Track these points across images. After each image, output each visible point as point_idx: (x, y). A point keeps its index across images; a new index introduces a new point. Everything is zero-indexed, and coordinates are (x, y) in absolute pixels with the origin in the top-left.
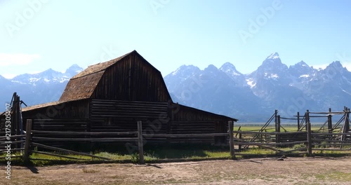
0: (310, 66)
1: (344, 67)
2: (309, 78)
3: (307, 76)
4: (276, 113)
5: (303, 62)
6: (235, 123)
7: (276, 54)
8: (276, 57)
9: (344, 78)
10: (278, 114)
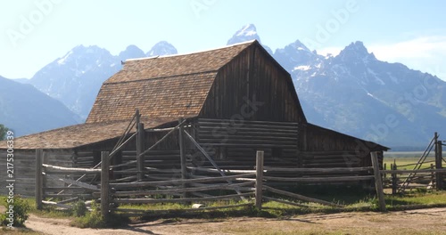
0: (312, 50)
1: (370, 52)
2: (310, 72)
3: (306, 68)
4: (436, 137)
5: (298, 43)
6: (385, 153)
7: (252, 27)
8: (251, 33)
9: (370, 71)
10: (438, 139)
